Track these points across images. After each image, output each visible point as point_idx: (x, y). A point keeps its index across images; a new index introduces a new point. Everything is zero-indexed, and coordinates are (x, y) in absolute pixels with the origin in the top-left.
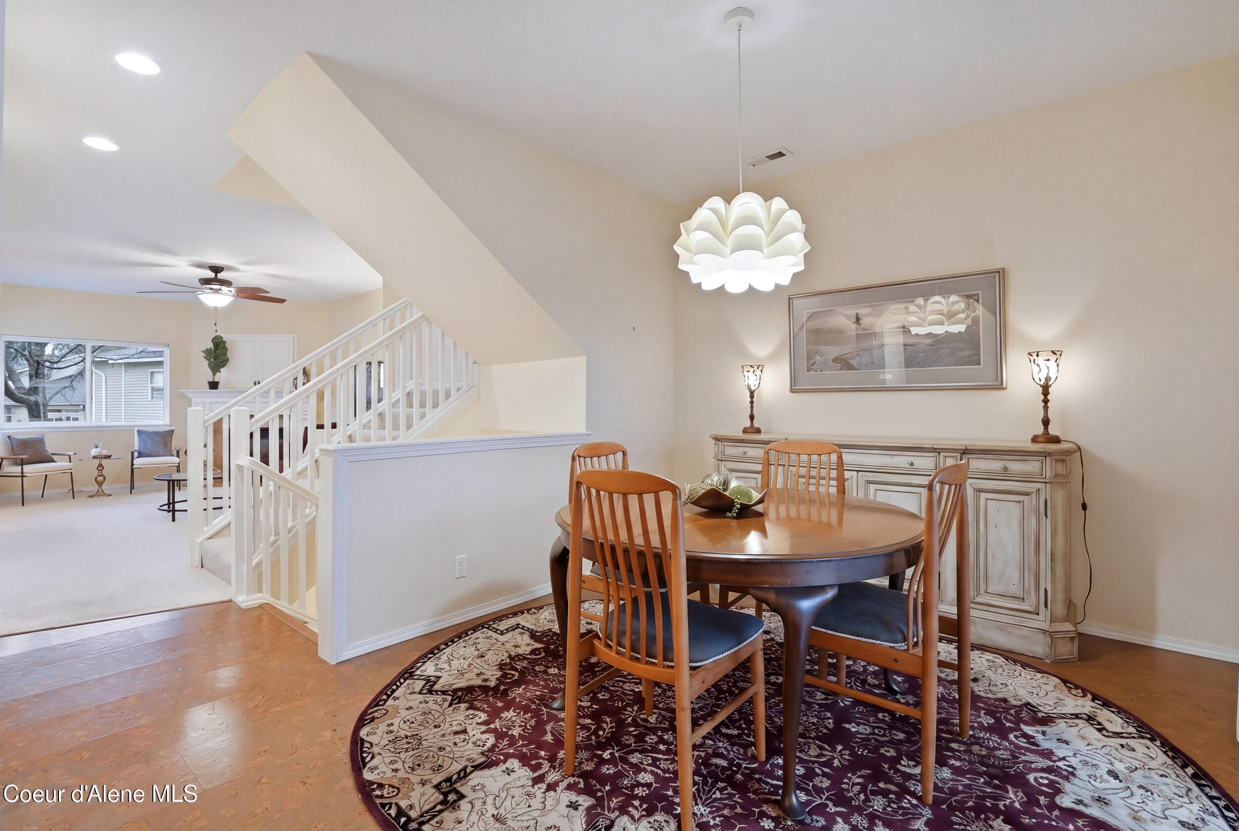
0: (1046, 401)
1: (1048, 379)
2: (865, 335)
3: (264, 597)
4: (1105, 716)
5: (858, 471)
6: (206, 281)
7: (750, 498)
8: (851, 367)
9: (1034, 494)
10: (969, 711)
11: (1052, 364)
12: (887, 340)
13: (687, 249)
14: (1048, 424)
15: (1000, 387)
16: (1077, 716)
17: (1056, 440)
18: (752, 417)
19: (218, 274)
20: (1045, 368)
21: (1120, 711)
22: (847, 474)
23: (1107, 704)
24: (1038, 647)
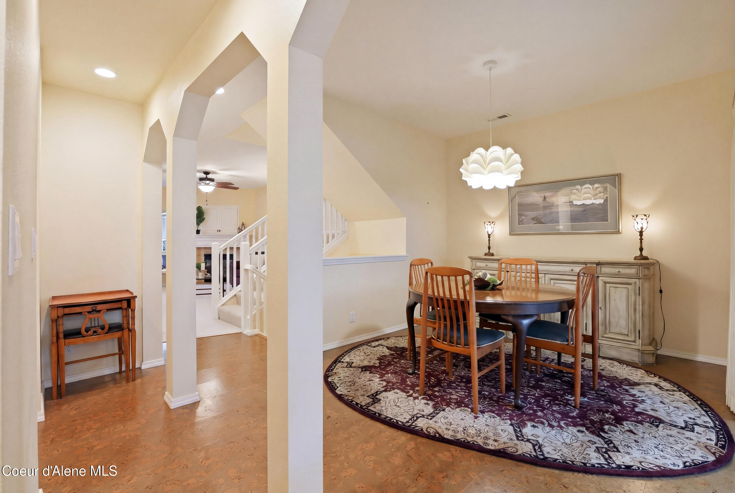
0: (641, 239)
1: (642, 228)
2: (548, 207)
3: (257, 331)
4: (663, 384)
5: (545, 274)
6: (201, 179)
7: (496, 282)
8: (542, 223)
9: (633, 284)
10: (597, 381)
11: (644, 222)
12: (560, 209)
13: (467, 171)
14: (642, 250)
15: (618, 232)
16: (650, 384)
17: (646, 258)
18: (489, 248)
19: (207, 175)
20: (640, 223)
21: (670, 382)
22: (540, 275)
23: (665, 380)
24: (635, 358)
